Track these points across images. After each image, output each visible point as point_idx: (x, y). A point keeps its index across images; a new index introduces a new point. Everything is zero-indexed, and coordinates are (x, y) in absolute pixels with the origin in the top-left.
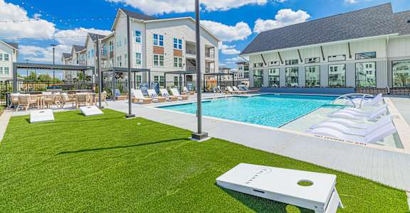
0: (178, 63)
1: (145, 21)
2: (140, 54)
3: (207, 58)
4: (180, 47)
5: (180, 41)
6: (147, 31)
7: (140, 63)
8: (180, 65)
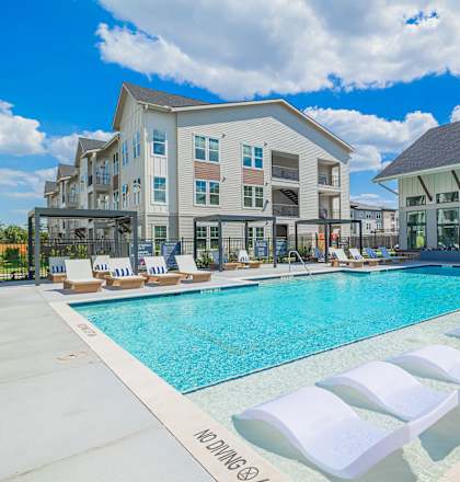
0: (254, 197)
1: (173, 110)
2: (163, 180)
3: (325, 188)
4: (259, 163)
5: (258, 151)
6: (179, 129)
7: (164, 200)
8: (259, 203)
